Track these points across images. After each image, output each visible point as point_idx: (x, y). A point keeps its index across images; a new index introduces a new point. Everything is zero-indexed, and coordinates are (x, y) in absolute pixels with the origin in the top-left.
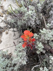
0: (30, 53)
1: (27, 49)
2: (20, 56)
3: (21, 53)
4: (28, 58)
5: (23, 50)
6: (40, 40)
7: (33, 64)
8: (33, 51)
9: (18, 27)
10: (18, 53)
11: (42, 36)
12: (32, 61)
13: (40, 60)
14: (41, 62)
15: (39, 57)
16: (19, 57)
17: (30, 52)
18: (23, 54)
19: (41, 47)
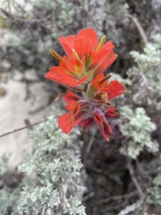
0: (96, 159)
1: (82, 143)
2: (54, 178)
3: (57, 161)
4: (86, 176)
5: (65, 146)
6: (135, 97)
7: (107, 200)
8: (105, 149)
9: (40, 62)
10: (43, 165)
11: (144, 81)
12: (102, 187)
13: (135, 180)
14: (144, 191)
15: (132, 172)
16: (50, 185)
17: (93, 155)
18: (68, 164)
19: (144, 125)
